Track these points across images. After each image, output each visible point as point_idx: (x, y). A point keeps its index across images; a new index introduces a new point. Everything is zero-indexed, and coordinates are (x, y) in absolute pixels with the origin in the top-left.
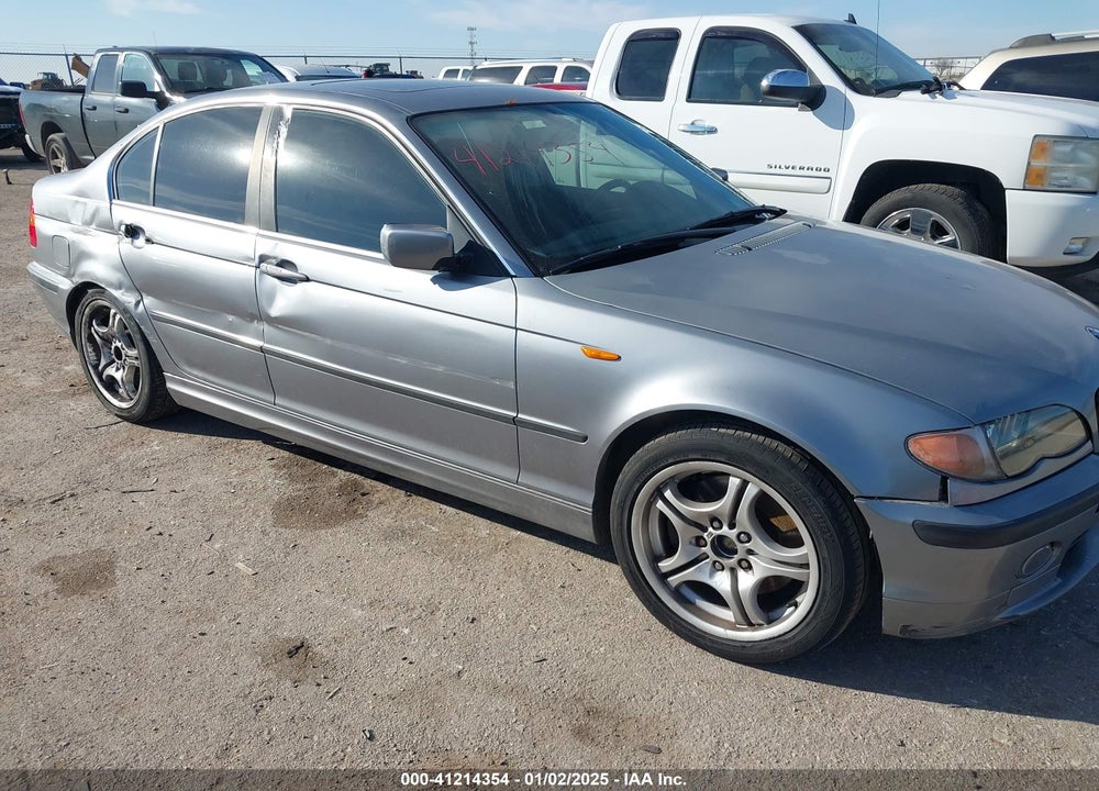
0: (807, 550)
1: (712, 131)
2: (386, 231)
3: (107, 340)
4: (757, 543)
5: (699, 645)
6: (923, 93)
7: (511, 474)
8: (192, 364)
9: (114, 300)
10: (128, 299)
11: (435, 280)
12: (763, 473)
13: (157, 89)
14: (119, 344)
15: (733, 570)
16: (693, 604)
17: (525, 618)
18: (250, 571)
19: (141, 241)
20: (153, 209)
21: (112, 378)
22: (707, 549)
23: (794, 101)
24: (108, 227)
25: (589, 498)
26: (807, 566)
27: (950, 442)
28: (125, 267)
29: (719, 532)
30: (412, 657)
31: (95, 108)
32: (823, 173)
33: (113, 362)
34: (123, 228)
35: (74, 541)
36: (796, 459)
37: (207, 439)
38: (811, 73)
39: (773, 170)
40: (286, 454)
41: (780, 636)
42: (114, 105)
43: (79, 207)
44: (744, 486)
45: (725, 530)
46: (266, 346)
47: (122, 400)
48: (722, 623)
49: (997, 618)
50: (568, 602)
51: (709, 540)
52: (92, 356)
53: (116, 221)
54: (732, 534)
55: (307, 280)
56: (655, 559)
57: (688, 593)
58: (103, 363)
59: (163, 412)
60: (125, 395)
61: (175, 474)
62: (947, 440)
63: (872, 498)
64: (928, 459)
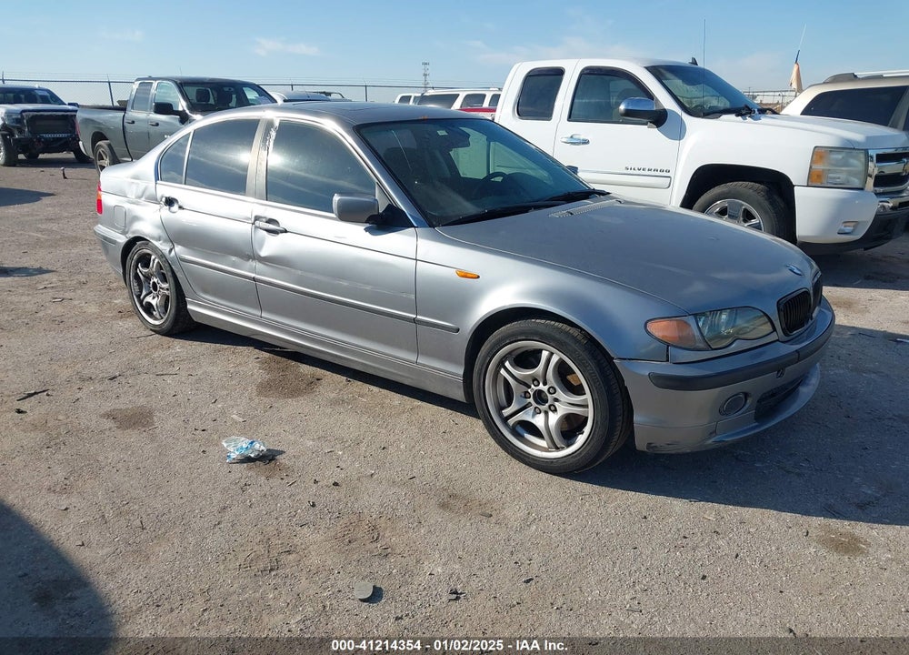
0: (588, 396)
1: (586, 142)
2: (336, 198)
3: (148, 278)
4: (560, 394)
5: (526, 464)
6: (737, 116)
7: (412, 357)
8: (206, 291)
9: (155, 249)
10: (165, 248)
11: (366, 230)
12: (561, 346)
13: (180, 109)
14: (155, 280)
15: (546, 413)
16: (523, 437)
17: (417, 448)
18: (241, 420)
19: (175, 208)
20: (183, 186)
21: (150, 304)
22: (531, 400)
23: (645, 121)
24: (153, 199)
25: (461, 371)
26: (587, 406)
27: (673, 324)
28: (163, 226)
29: (537, 388)
30: (343, 466)
31: (133, 122)
32: (665, 174)
33: (151, 292)
34: (164, 199)
35: (126, 401)
36: (580, 338)
37: (213, 345)
38: (657, 100)
39: (629, 171)
40: (267, 355)
41: (573, 453)
42: (147, 121)
43: (134, 187)
44: (551, 357)
45: (541, 387)
46: (257, 277)
47: (156, 319)
48: (539, 449)
49: (710, 441)
50: (446, 441)
51: (532, 394)
52: (137, 289)
53: (159, 196)
54: (545, 388)
55: (286, 231)
56: (500, 408)
57: (519, 429)
58: (144, 293)
59: (185, 327)
60: (158, 316)
61: (191, 366)
62: (671, 323)
63: (625, 359)
64: (658, 334)
